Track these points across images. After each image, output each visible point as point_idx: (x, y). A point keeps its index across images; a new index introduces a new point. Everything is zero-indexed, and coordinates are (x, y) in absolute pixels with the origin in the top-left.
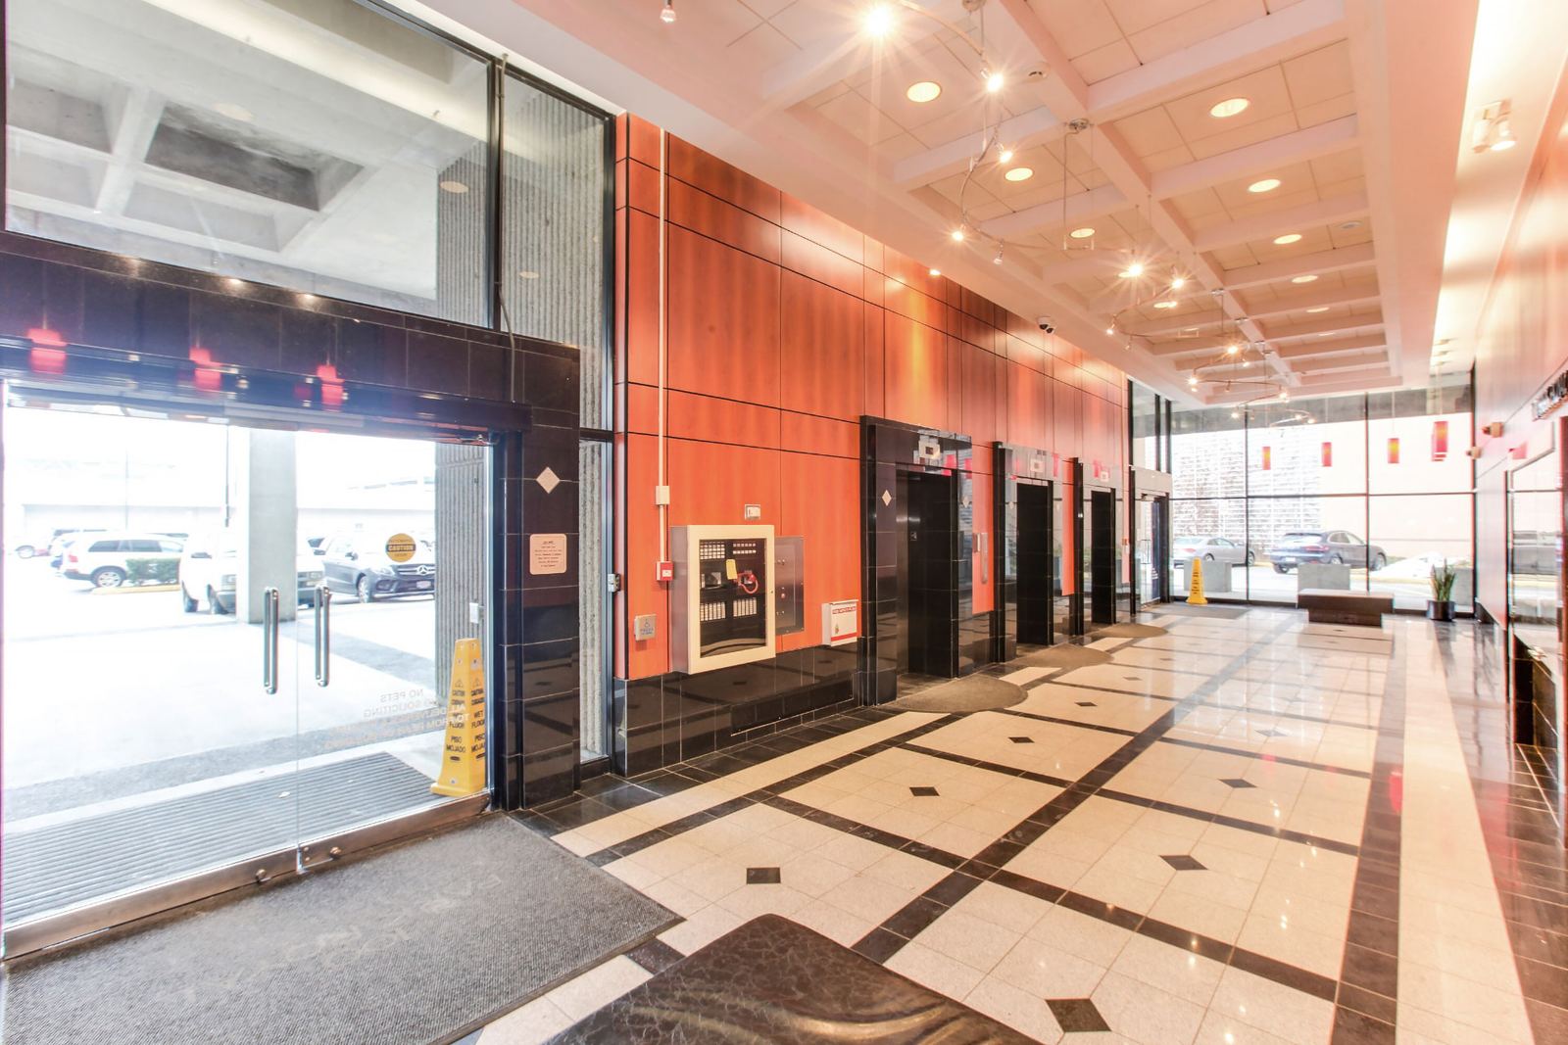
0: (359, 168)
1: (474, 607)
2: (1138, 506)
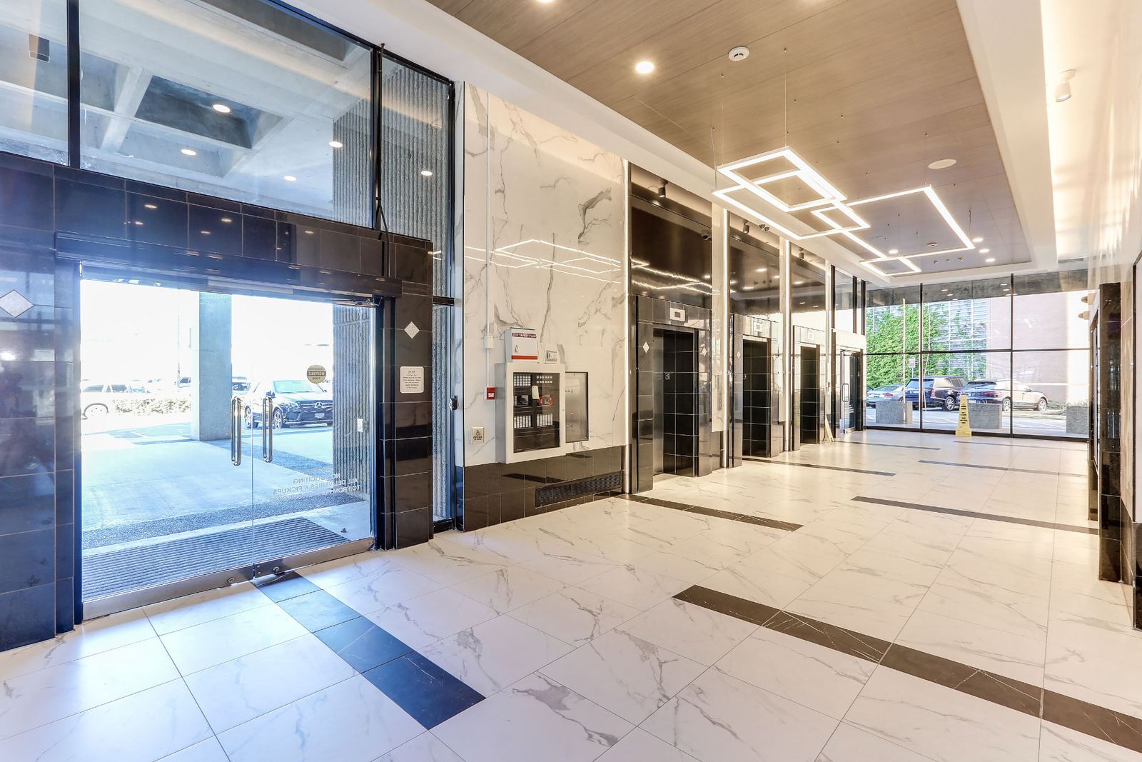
0: (279, 118)
1: (360, 422)
2: (838, 358)
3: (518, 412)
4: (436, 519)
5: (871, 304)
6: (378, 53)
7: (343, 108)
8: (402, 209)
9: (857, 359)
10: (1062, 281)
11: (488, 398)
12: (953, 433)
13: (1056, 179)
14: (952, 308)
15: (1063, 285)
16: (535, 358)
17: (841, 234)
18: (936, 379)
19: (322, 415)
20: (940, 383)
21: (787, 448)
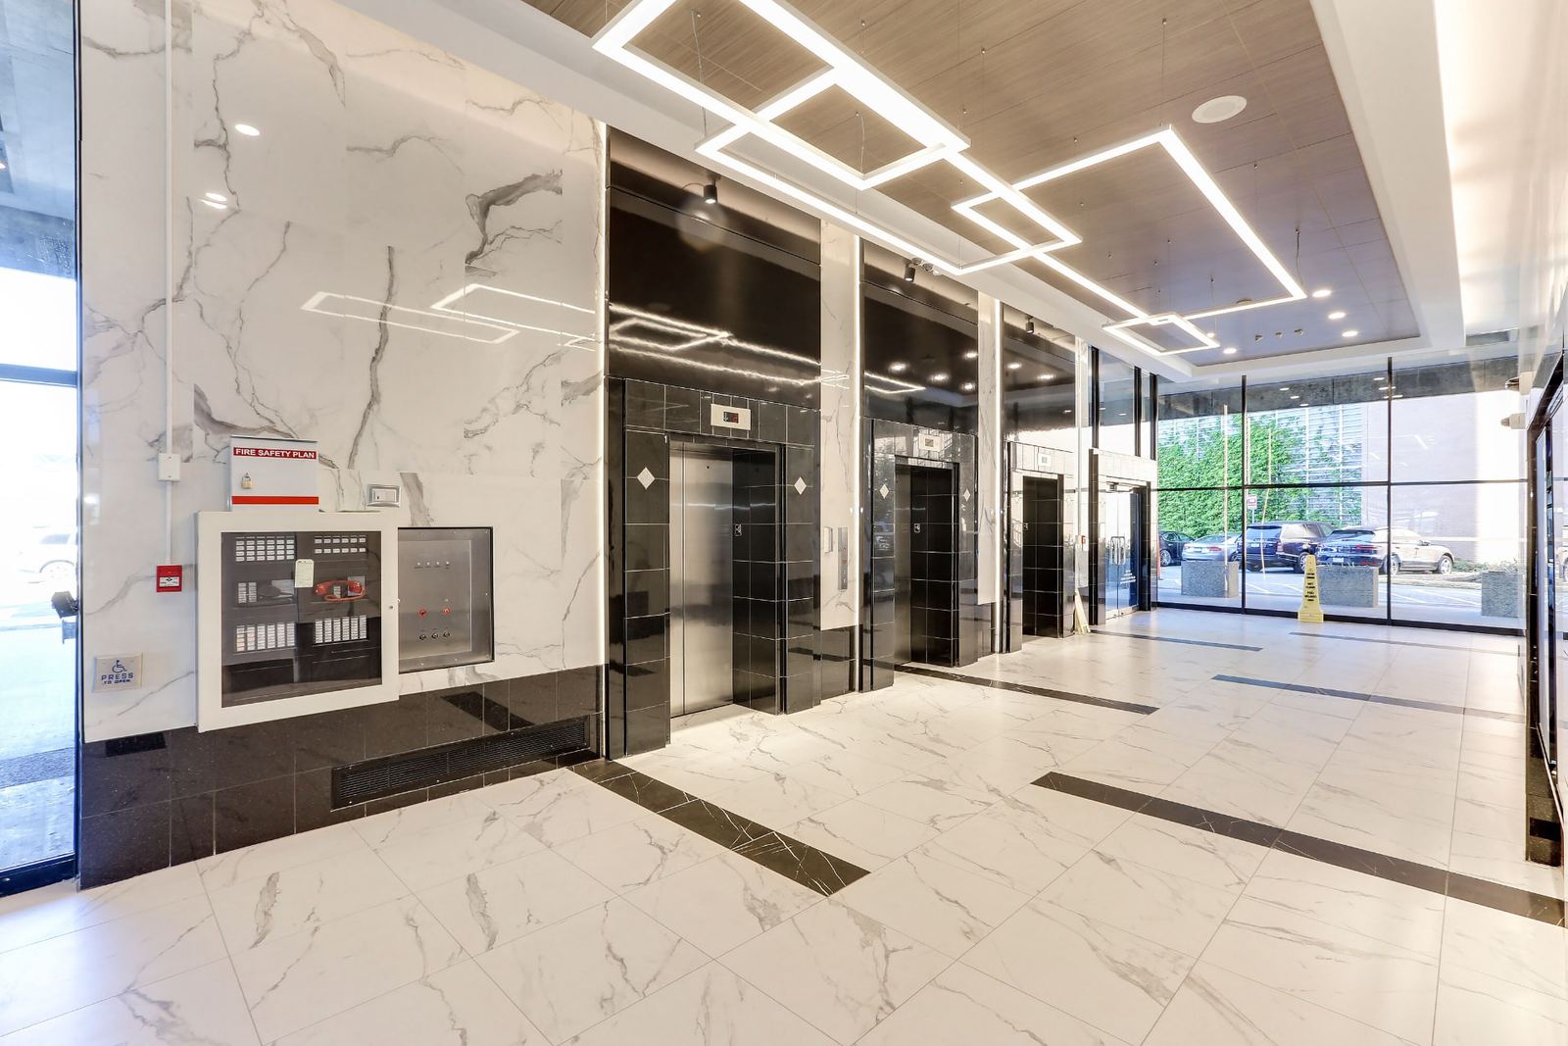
2: (1102, 496)
5: (1168, 415)
9: (1141, 496)
10: (1474, 374)
12: (1294, 615)
14: (1307, 418)
15: (1477, 382)
18: (1285, 526)
20: (1291, 533)
21: (996, 648)
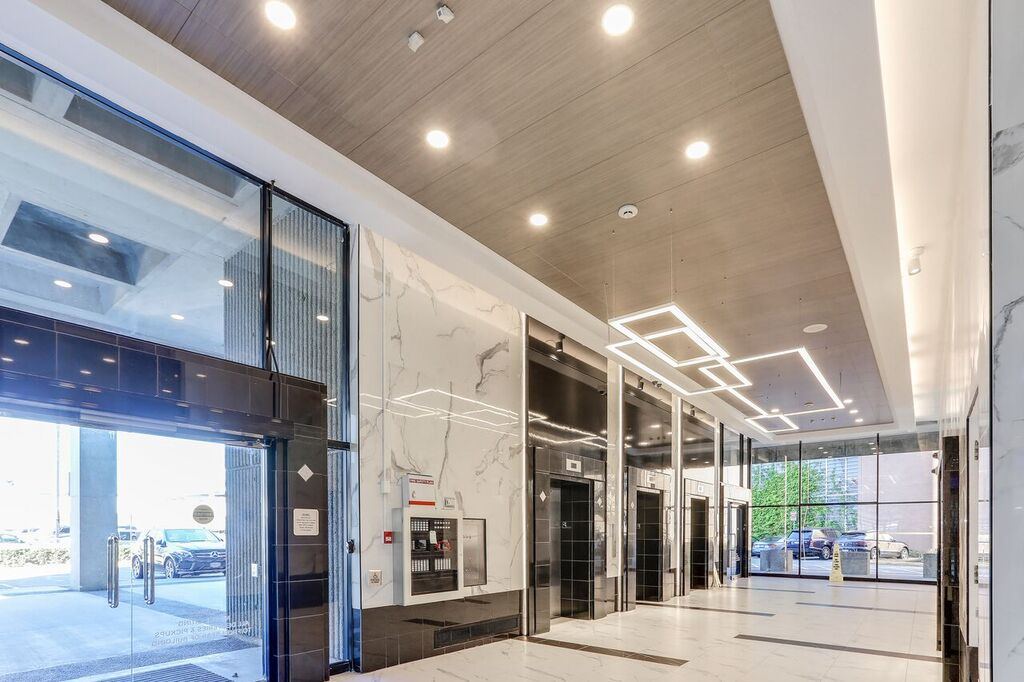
0: (166, 255)
1: (254, 567)
2: (726, 510)
3: (416, 555)
4: (332, 661)
5: (757, 461)
6: (268, 191)
7: (234, 247)
8: (296, 352)
9: (743, 510)
10: (920, 442)
11: (386, 542)
12: (827, 578)
13: (912, 347)
14: (827, 465)
15: (921, 446)
16: (433, 504)
17: (726, 390)
18: (814, 531)
19: (218, 565)
20: (817, 535)
21: (678, 593)
